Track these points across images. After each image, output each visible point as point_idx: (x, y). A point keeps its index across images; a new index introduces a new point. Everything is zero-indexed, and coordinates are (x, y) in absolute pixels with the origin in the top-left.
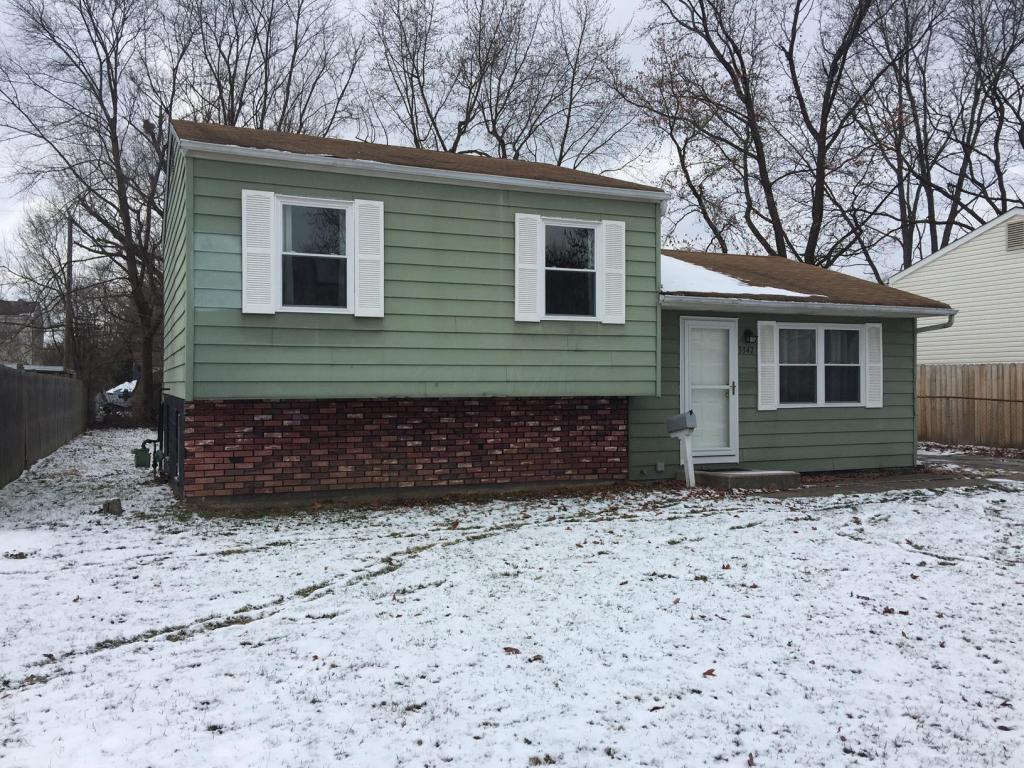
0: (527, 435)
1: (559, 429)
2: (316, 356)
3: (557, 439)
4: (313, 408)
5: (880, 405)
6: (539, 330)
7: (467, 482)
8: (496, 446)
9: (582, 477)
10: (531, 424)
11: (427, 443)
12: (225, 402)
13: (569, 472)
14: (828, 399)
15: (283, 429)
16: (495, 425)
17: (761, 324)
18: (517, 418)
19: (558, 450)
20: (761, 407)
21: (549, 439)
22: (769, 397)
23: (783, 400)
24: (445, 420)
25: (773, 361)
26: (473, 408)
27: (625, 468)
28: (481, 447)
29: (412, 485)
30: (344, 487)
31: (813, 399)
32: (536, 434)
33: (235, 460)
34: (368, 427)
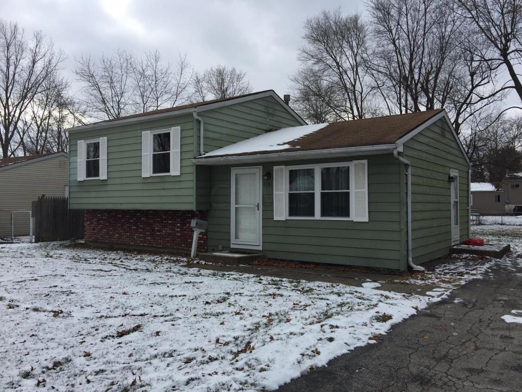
0: (169, 227)
1: (179, 225)
2: (93, 194)
3: (179, 230)
4: (109, 212)
5: (366, 219)
6: (150, 181)
7: (149, 245)
8: (159, 231)
9: (188, 249)
10: (170, 222)
11: (138, 228)
12: (92, 210)
13: (183, 245)
14: (323, 214)
15: (103, 220)
16: (158, 222)
17: (275, 168)
18: (165, 219)
19: (179, 234)
20: (275, 219)
21: (176, 229)
22: (281, 212)
23: (290, 214)
24: (143, 219)
25: (283, 191)
26: (151, 214)
27: (206, 246)
28: (153, 231)
29: (133, 244)
30: (116, 242)
31: (313, 214)
32: (171, 227)
33: (94, 229)
34: (122, 220)
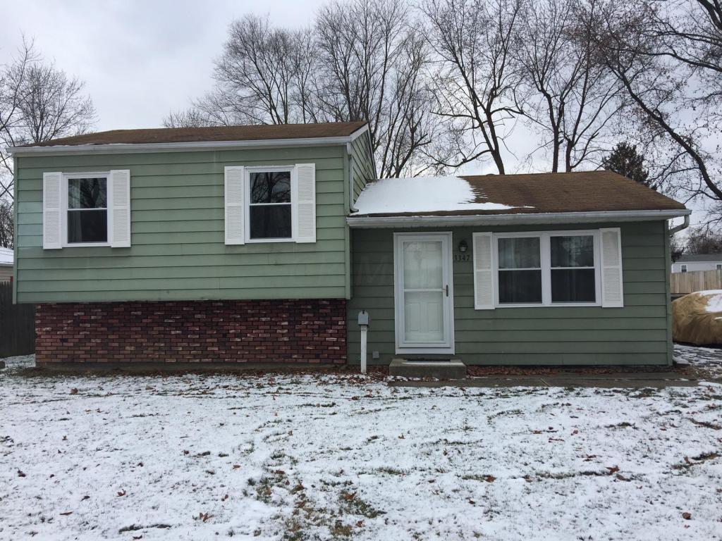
0: (261, 327)
1: (286, 323)
2: (88, 275)
3: (285, 331)
4: (110, 308)
5: (620, 304)
6: (245, 250)
7: (215, 360)
8: (236, 335)
9: (306, 361)
10: (264, 319)
11: (185, 333)
12: (58, 304)
13: (295, 356)
14: (554, 300)
15: (90, 321)
16: (235, 320)
17: (475, 235)
18: (253, 315)
19: (286, 339)
20: (478, 306)
21: (278, 331)
22: (487, 295)
23: (502, 300)
24: (198, 316)
25: (489, 268)
26: (218, 308)
27: (343, 355)
28: (225, 335)
29: (174, 361)
30: (128, 360)
31: (539, 300)
32: (268, 327)
33: (63, 340)
34: (145, 321)
